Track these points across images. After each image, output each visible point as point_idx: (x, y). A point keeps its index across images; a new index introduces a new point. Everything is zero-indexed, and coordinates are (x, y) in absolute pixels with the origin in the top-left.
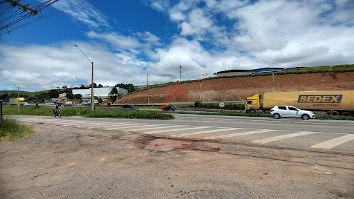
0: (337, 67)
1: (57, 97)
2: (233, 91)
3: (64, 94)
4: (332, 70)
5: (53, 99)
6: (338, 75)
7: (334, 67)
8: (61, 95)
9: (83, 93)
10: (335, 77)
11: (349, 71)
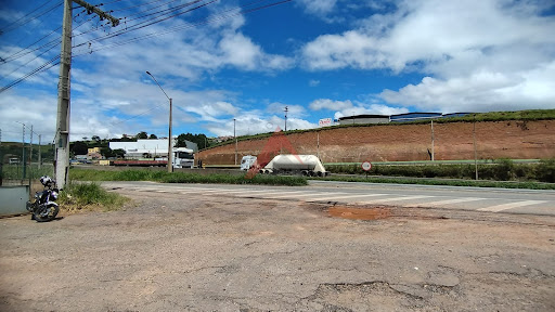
0: (527, 113)
1: (85, 153)
2: (369, 147)
3: (96, 149)
4: (520, 117)
5: (79, 157)
6: (530, 125)
7: (523, 113)
8: (90, 151)
9: (126, 147)
10: (524, 128)
11: (547, 119)
